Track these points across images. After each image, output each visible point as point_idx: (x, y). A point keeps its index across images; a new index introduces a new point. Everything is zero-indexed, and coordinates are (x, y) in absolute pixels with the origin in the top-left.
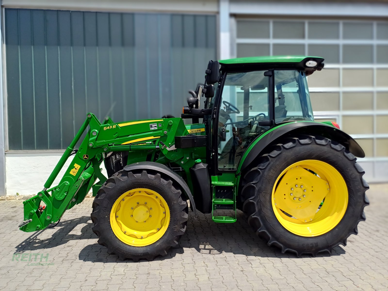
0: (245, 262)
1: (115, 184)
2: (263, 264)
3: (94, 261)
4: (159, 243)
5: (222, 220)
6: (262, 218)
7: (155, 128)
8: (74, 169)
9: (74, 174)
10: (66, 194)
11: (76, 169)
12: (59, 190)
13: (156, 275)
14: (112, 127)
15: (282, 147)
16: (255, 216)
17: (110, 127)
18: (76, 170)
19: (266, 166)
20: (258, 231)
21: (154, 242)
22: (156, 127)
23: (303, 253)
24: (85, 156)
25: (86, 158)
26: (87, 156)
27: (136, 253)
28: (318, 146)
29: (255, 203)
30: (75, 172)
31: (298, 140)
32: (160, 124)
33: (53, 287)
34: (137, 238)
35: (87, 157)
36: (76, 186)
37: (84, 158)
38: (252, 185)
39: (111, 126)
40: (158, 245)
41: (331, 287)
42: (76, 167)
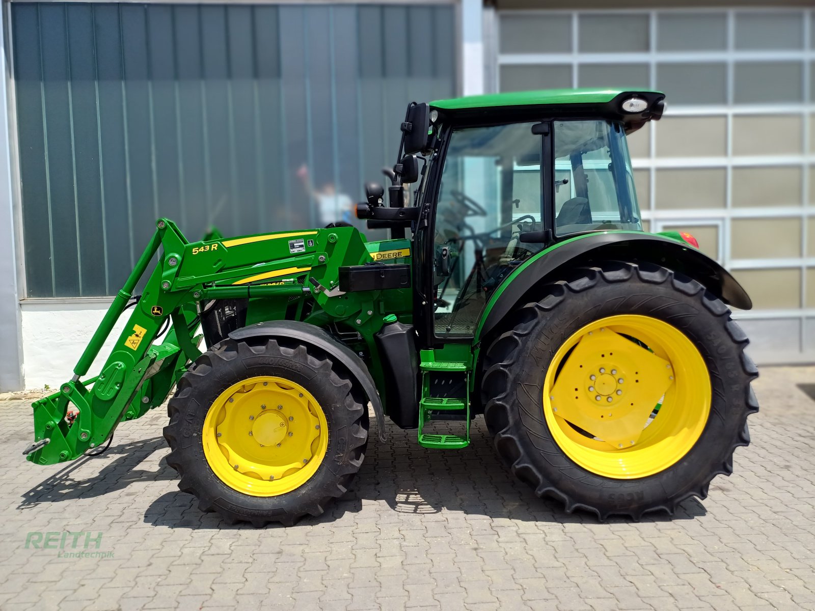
0: (486, 530)
1: (212, 366)
2: (522, 535)
3: (175, 524)
4: (306, 489)
5: (439, 443)
6: (521, 439)
7: (301, 249)
8: (134, 335)
9: (135, 347)
10: (118, 387)
11: (137, 336)
12: (103, 379)
13: (294, 555)
14: (210, 248)
15: (565, 288)
16: (508, 434)
17: (205, 248)
18: (138, 338)
19: (530, 328)
20: (514, 466)
21: (296, 488)
22: (302, 246)
23: (611, 513)
24: (156, 309)
25: (157, 314)
26: (159, 309)
27: (258, 510)
28: (644, 284)
29: (508, 407)
30: (135, 342)
31: (600, 272)
32: (312, 241)
33: (80, 578)
34: (262, 479)
35: (159, 312)
36: (139, 372)
37: (153, 313)
38: (502, 368)
39: (208, 246)
40: (303, 495)
41: (659, 587)
42: (138, 333)
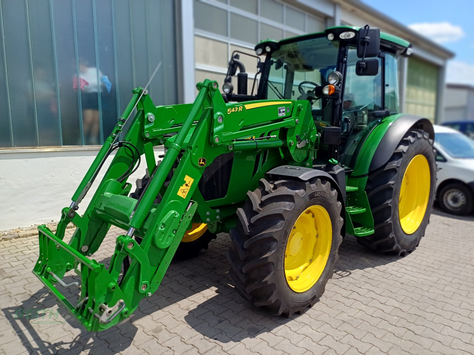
1: (294, 202)
5: (365, 233)
6: (393, 222)
7: (283, 114)
8: (184, 185)
9: (184, 196)
11: (187, 185)
12: (163, 229)
14: (238, 109)
17: (235, 109)
19: (400, 163)
24: (202, 160)
25: (202, 165)
26: (204, 160)
28: (424, 140)
29: (392, 206)
30: (185, 191)
31: (417, 134)
32: (289, 109)
34: (293, 280)
35: (203, 163)
37: (200, 164)
38: (392, 186)
39: (237, 108)
